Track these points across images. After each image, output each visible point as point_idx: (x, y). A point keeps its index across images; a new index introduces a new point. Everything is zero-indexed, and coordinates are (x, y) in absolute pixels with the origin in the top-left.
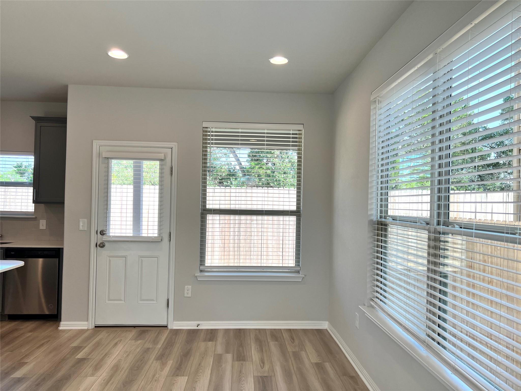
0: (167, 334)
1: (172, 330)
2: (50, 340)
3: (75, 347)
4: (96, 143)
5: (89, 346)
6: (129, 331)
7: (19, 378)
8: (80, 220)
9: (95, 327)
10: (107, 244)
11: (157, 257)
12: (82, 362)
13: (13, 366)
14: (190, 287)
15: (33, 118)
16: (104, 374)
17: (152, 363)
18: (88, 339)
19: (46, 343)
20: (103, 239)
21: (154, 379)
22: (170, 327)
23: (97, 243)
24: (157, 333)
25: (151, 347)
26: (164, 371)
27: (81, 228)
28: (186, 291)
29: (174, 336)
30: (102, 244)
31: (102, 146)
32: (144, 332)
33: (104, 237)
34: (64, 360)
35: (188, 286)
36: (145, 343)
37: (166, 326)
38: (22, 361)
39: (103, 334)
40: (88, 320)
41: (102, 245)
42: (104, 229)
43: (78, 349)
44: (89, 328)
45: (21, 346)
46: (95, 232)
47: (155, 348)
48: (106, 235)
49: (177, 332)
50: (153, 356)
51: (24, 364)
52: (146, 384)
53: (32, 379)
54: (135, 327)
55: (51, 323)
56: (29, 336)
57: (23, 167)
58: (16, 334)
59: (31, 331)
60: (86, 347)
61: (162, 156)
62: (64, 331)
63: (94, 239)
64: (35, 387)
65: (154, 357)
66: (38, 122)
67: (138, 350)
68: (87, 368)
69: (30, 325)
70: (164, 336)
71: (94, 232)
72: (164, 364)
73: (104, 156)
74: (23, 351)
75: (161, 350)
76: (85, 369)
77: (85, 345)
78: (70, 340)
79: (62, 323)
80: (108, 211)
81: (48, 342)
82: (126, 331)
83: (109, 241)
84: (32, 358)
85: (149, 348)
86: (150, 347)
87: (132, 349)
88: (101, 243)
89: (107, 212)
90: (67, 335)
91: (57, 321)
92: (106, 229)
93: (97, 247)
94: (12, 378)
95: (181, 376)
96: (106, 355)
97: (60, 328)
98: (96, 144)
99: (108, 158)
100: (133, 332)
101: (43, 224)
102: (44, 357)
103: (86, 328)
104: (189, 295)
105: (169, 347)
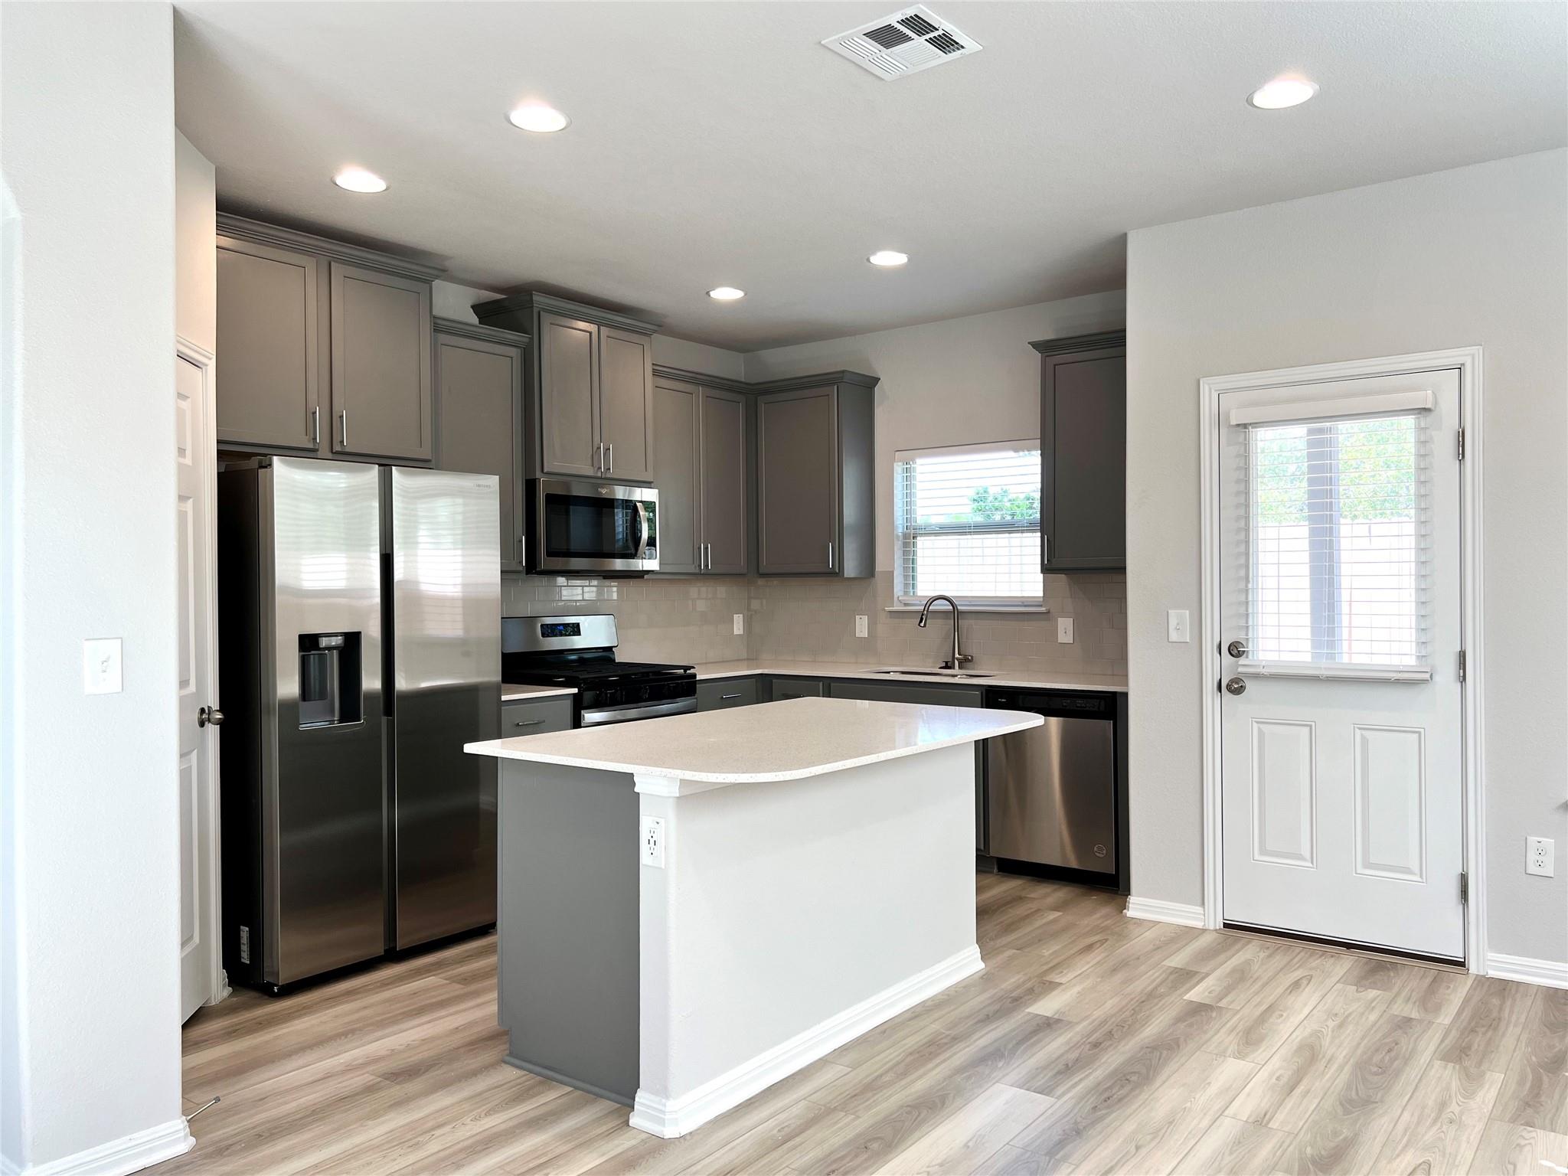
0: (1467, 988)
1: (1482, 981)
2: (1106, 940)
3: (1176, 970)
4: (1209, 384)
5: (1217, 973)
6: (1332, 956)
7: (1048, 1018)
8: (1170, 611)
9: (1226, 926)
10: (1250, 685)
11: (1416, 732)
12: (1203, 1013)
13: (1029, 985)
14: (1549, 842)
15: (1036, 345)
16: (1276, 1062)
17: (1430, 1065)
18: (1209, 955)
19: (1098, 945)
20: (1240, 670)
21: (1444, 1116)
22: (1473, 967)
23: (1220, 680)
24: (1428, 980)
25: (1414, 1015)
26: (1479, 1098)
27: (1174, 636)
28: (1532, 856)
29: (1494, 1000)
30: (1237, 683)
31: (1227, 391)
32: (1380, 967)
33: (1242, 661)
34: (1151, 997)
35: (1540, 839)
36: (1393, 1001)
37: (1462, 964)
38: (1048, 978)
39: (1252, 950)
40: (1203, 904)
41: (1236, 687)
42: (1240, 636)
43: (1185, 976)
44: (1207, 927)
45: (1039, 941)
46: (1215, 648)
47: (1431, 1023)
48: (1247, 657)
49: (1503, 988)
50: (1429, 1045)
51: (1052, 986)
52: (1418, 1123)
53: (1078, 1028)
54: (1349, 946)
55: (1104, 896)
56: (1055, 921)
57: (991, 499)
58: (1021, 910)
59: (1056, 909)
60: (1207, 975)
61: (1424, 398)
62: (1139, 922)
63: (1215, 666)
64: (1089, 1050)
65: (1432, 1048)
66: (1047, 356)
67: (1373, 1017)
68: (1222, 1034)
69: (1050, 894)
70: (1457, 993)
71: (1213, 647)
72: (1472, 1080)
73: (1234, 422)
74: (1046, 953)
75: (1454, 1033)
76: (1216, 1034)
77: (1205, 970)
78: (1158, 948)
79: (1133, 899)
80: (1250, 586)
81: (1103, 942)
82: (1321, 953)
83: (1257, 677)
84: (1071, 976)
85: (1411, 1019)
86: (1413, 1017)
87: (1351, 1010)
88: (1233, 681)
89: (1247, 586)
90: (1149, 935)
91: (1116, 892)
92: (1247, 639)
93: (1220, 692)
94: (1029, 1013)
95: (1543, 1128)
96: (1271, 1009)
97: (1130, 913)
98: (1210, 389)
99: (1245, 426)
100: (1347, 962)
101: (1065, 630)
102: (1099, 980)
103: (1199, 925)
104: (1549, 870)
105: (1484, 1029)
